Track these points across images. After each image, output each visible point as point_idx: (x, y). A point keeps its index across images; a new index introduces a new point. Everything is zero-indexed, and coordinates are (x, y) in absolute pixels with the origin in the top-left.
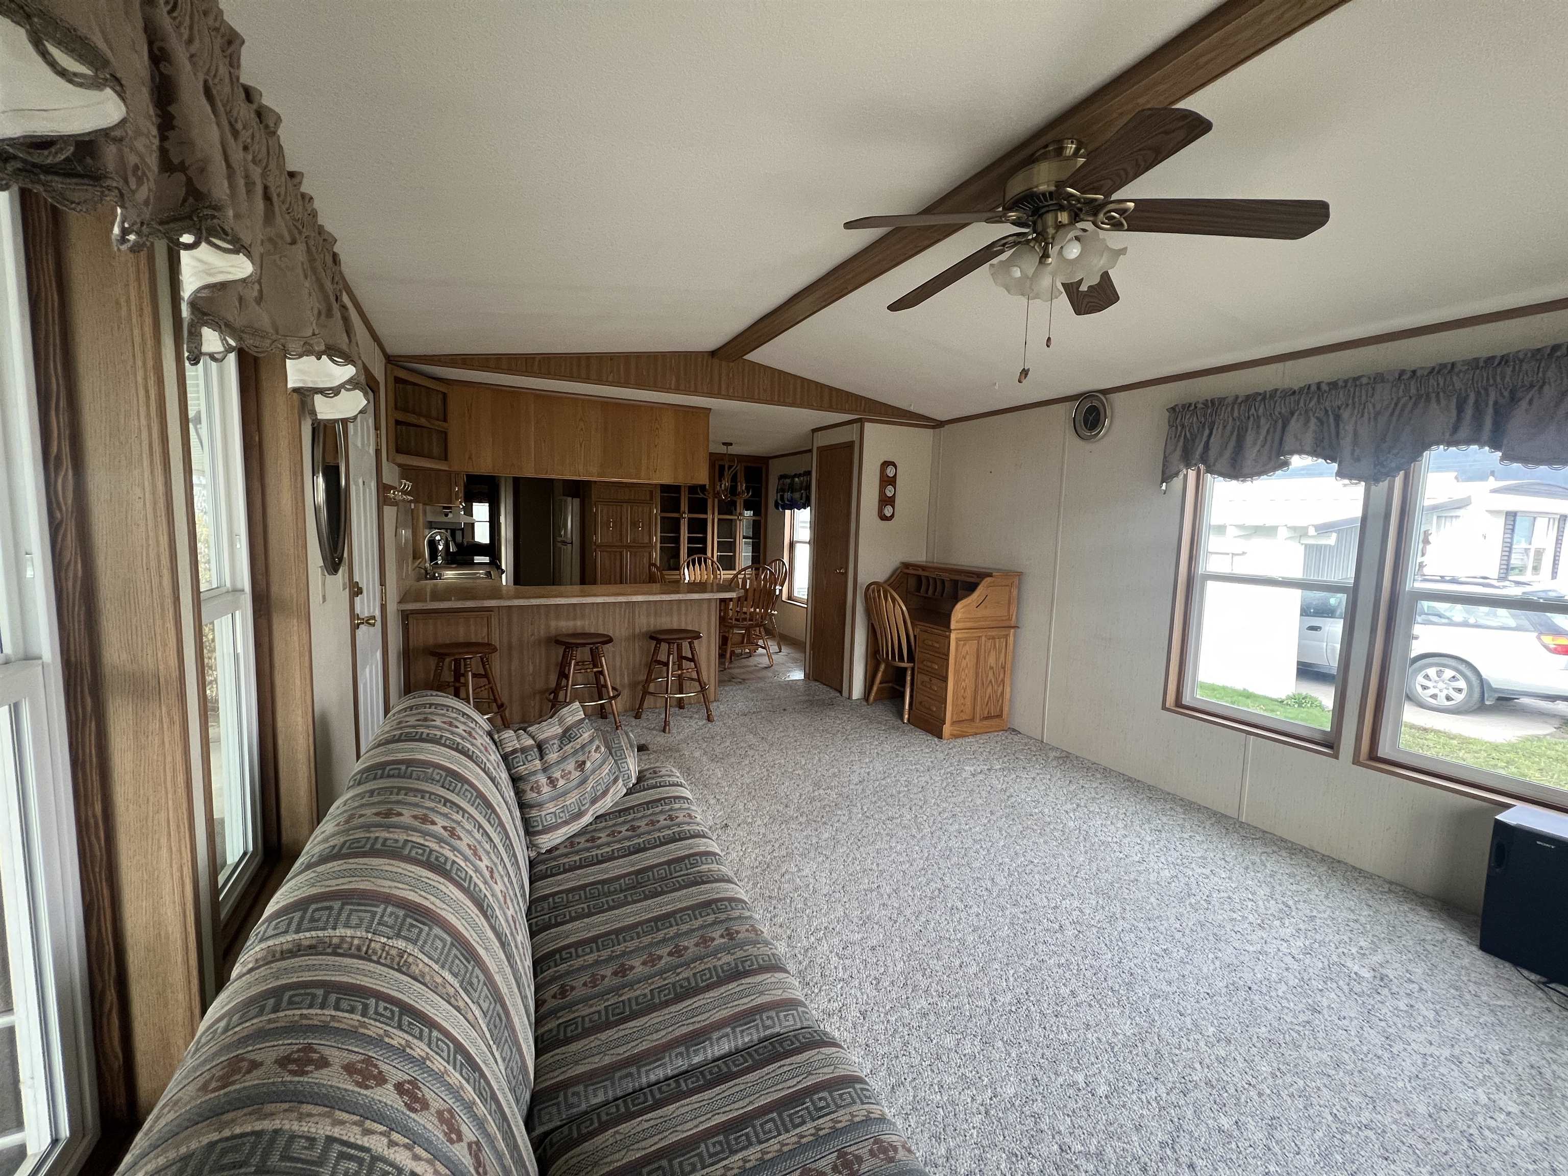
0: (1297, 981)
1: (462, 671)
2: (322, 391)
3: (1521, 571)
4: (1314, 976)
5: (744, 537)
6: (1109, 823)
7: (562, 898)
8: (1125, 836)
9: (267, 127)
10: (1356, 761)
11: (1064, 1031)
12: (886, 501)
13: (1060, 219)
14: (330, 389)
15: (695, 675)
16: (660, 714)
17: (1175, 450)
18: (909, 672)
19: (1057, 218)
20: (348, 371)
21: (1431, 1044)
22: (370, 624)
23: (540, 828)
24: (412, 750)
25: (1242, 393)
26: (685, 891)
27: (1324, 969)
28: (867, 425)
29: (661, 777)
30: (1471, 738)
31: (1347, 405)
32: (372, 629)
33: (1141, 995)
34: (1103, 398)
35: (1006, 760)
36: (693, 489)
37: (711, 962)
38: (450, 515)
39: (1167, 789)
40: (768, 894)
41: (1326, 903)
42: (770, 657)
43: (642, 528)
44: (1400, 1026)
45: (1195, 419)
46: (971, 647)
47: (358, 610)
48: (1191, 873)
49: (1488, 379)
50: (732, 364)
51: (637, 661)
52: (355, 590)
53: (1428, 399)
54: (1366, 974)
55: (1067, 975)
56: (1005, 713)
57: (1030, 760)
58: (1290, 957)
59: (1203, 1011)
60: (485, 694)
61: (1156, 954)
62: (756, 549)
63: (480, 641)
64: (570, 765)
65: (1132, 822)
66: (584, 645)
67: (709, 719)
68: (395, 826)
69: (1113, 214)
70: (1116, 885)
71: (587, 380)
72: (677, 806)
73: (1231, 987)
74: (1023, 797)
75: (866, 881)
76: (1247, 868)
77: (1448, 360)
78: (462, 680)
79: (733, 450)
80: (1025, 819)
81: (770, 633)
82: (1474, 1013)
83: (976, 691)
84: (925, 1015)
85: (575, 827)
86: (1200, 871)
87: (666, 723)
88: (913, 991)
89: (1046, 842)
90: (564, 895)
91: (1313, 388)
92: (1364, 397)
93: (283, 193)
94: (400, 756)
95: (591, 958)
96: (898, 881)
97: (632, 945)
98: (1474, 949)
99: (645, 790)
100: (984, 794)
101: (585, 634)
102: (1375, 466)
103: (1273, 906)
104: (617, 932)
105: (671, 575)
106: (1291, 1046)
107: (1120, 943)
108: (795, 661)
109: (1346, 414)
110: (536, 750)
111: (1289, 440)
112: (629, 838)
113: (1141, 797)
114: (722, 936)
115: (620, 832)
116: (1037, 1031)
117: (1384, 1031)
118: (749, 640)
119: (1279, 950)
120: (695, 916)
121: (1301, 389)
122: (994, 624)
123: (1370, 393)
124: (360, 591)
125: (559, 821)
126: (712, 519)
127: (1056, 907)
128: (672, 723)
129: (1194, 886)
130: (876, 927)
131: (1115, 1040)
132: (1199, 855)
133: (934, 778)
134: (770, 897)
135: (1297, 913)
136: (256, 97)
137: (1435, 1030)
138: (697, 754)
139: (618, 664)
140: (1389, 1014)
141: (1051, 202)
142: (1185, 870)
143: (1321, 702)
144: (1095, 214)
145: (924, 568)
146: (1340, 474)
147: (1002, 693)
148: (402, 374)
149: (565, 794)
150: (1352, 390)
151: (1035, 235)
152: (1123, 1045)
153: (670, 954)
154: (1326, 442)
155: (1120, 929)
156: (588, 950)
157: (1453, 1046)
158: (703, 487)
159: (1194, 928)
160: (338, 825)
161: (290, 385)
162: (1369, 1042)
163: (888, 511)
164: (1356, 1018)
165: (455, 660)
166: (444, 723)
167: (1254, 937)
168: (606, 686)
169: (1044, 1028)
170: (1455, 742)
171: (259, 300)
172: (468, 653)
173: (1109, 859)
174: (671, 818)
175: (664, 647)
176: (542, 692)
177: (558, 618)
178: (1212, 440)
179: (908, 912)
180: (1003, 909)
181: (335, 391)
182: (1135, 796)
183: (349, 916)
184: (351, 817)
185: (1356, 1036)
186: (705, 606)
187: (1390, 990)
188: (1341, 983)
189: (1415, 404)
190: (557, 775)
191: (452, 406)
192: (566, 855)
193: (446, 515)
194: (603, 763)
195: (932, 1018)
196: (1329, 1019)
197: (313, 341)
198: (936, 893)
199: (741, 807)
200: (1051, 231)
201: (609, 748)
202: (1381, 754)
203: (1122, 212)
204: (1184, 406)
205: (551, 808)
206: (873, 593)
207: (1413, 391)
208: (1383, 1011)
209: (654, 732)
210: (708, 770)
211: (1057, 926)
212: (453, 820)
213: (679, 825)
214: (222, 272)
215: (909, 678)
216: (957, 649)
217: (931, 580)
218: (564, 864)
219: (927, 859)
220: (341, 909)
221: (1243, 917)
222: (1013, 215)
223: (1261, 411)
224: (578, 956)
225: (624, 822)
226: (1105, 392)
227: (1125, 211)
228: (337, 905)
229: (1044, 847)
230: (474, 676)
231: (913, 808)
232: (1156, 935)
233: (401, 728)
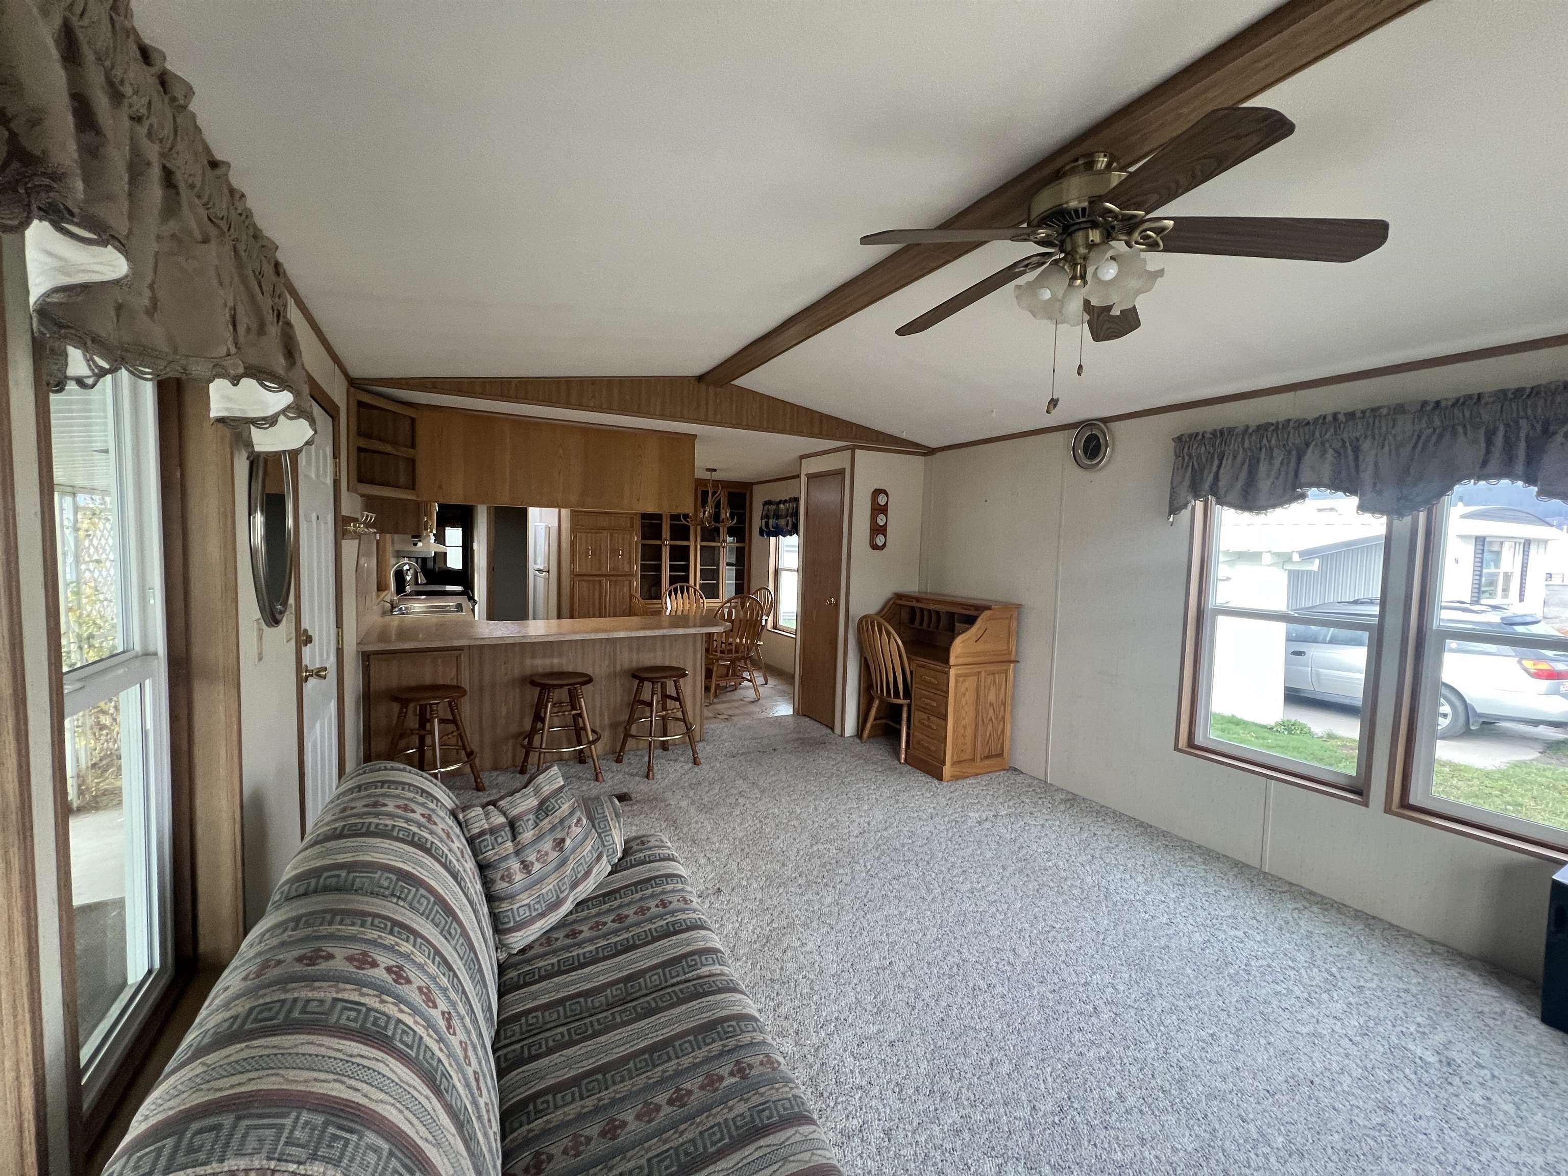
0: (1360, 1070)
1: (428, 716)
2: (254, 421)
3: (1490, 594)
4: (1377, 1064)
5: (728, 564)
6: (1128, 877)
7: (536, 1017)
8: (1148, 893)
9: (174, 99)
10: (1388, 810)
11: (1118, 1149)
12: (877, 530)
13: (1091, 238)
14: (264, 419)
15: (679, 715)
16: (642, 756)
17: (1183, 481)
18: (905, 709)
19: (1087, 237)
20: (286, 398)
21: (1520, 1149)
22: (320, 676)
23: (512, 924)
24: (355, 849)
25: (1253, 424)
26: (684, 1007)
27: (1385, 1053)
28: (858, 452)
29: (650, 849)
30: (1461, 766)
31: (1366, 437)
32: (323, 681)
33: (1194, 1095)
34: (1103, 426)
35: (1011, 804)
36: (675, 517)
37: (721, 1115)
38: (420, 544)
39: (1182, 834)
40: (769, 976)
41: (1371, 969)
42: (756, 690)
43: (622, 555)
44: (1482, 1126)
45: (1203, 448)
46: (971, 683)
47: (306, 661)
48: (1224, 937)
49: (1518, 412)
50: (719, 389)
51: (619, 698)
52: (304, 639)
53: (1454, 433)
54: (1432, 1059)
55: (1111, 1072)
56: (1005, 754)
57: (1036, 804)
58: (1347, 1040)
59: (1266, 1114)
60: (453, 741)
61: (1203, 1041)
62: (740, 576)
63: (449, 683)
64: (547, 845)
65: (1152, 875)
66: (561, 686)
67: (696, 762)
68: (324, 978)
69: (1149, 233)
70: (1147, 953)
71: (568, 405)
72: (669, 887)
73: (1292, 1082)
74: (1034, 847)
75: (877, 957)
76: (1281, 929)
77: (1475, 390)
78: (428, 726)
79: (716, 476)
80: (1039, 874)
81: (756, 664)
82: (1556, 1105)
83: (976, 730)
84: (958, 1132)
85: (553, 918)
86: (1233, 933)
87: (650, 768)
88: (941, 1100)
89: (1065, 902)
90: (539, 1014)
91: (1330, 418)
92: (1384, 429)
93: (199, 185)
94: (341, 858)
95: (572, 1110)
96: (912, 955)
97: (625, 1087)
98: (1536, 1021)
99: (632, 866)
100: (994, 846)
101: (563, 673)
102: (1399, 499)
103: (1318, 977)
104: (603, 1069)
105: (654, 604)
106: (1370, 1158)
107: (1162, 1028)
108: (782, 693)
109: (1366, 445)
110: (507, 829)
111: (1306, 474)
112: (616, 932)
113: (1157, 845)
114: (732, 1074)
115: (605, 924)
116: (1086, 1150)
117: (1467, 1133)
118: (734, 671)
119: (1333, 1031)
120: (697, 1042)
121: (1316, 420)
122: (994, 658)
123: (1390, 425)
124: (309, 640)
125: (534, 914)
126: (695, 546)
127: (1086, 984)
128: (655, 768)
129: (1229, 951)
130: (893, 1015)
131: (1175, 1159)
132: (1228, 913)
133: (938, 827)
134: (772, 980)
135: (1344, 984)
136: (154, 56)
137: (1521, 1130)
138: (684, 804)
139: (598, 704)
140: (1467, 1111)
141: (1084, 219)
142: (1217, 932)
143: (1310, 729)
144: (1130, 233)
145: (918, 600)
146: (1362, 508)
147: (1003, 731)
148: (366, 398)
149: (540, 880)
150: (1371, 422)
151: (1063, 255)
152: (1186, 1166)
153: (670, 1102)
154: (1344, 474)
155: (1159, 1010)
156: (569, 1098)
157: (1544, 1151)
158: (686, 516)
159: (1239, 1006)
160: (245, 979)
161: (214, 414)
162: (1454, 1149)
163: (880, 540)
164: (1433, 1117)
165: (421, 706)
166: (398, 807)
167: (1305, 1016)
168: (584, 728)
169: (1095, 1145)
170: (1447, 769)
171: (153, 309)
172: (435, 698)
173: (1135, 922)
174: (664, 904)
175: (648, 685)
176: (516, 736)
177: (533, 657)
178: (1222, 471)
179: (926, 994)
180: (1030, 988)
181: (271, 421)
182: (1150, 843)
183: (245, 1136)
184: (265, 966)
185: (1438, 1141)
186: (690, 640)
187: (1461, 1078)
188: (1407, 1071)
189: (1441, 437)
190: (532, 858)
191: (421, 431)
192: (542, 956)
193: (415, 545)
194: (585, 838)
195: (966, 1135)
196: (1404, 1119)
197: (228, 363)
198: (955, 969)
199: (734, 867)
200: (1082, 250)
201: (591, 819)
202: (1412, 801)
203: (1159, 231)
204: (1190, 436)
205: (525, 899)
206: (865, 625)
207: (1437, 423)
208: (1460, 1107)
209: (637, 778)
210: (696, 822)
211: (1090, 1008)
212: (401, 954)
213: (673, 913)
214: (83, 271)
215: (905, 715)
216: (956, 687)
217: (925, 612)
218: (539, 968)
219: (941, 927)
220: (235, 1126)
221: (1287, 989)
222: (1042, 233)
223: (1273, 442)
224: (557, 1108)
225: (609, 911)
226: (1105, 420)
227: (1163, 229)
228: (227, 1120)
229: (1063, 909)
230: (442, 721)
231: (920, 864)
232: (1200, 1015)
233: (344, 818)
